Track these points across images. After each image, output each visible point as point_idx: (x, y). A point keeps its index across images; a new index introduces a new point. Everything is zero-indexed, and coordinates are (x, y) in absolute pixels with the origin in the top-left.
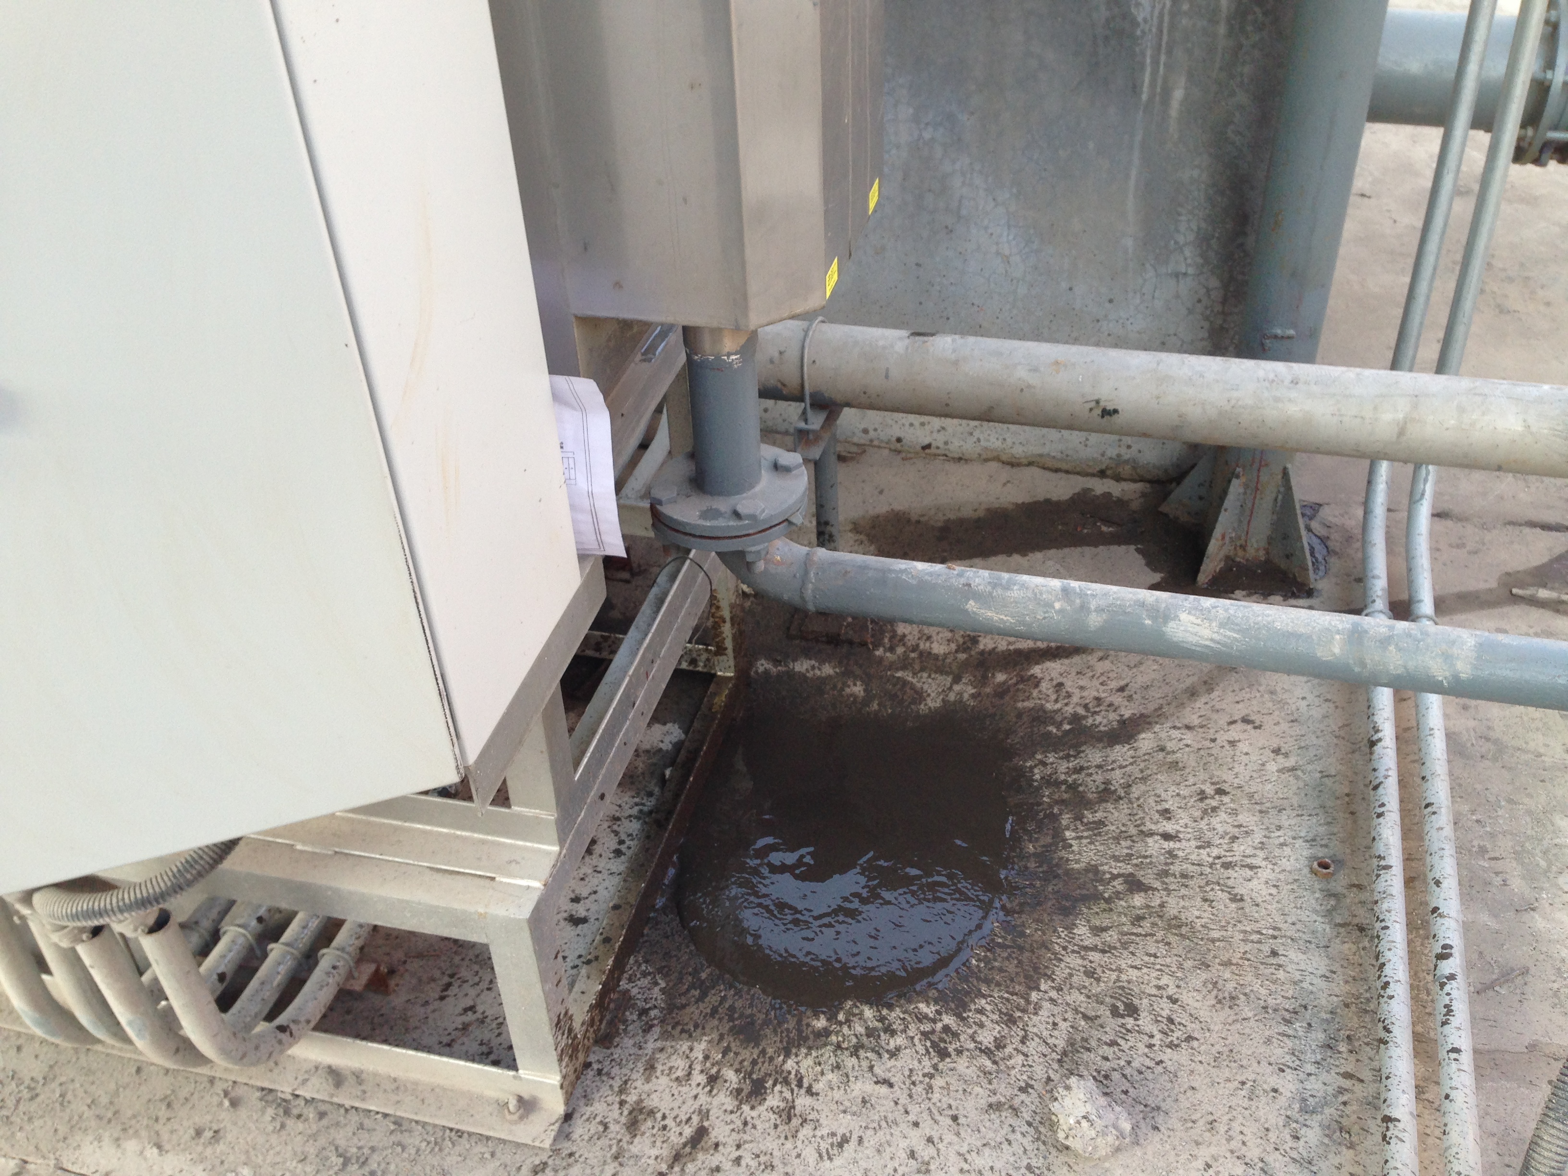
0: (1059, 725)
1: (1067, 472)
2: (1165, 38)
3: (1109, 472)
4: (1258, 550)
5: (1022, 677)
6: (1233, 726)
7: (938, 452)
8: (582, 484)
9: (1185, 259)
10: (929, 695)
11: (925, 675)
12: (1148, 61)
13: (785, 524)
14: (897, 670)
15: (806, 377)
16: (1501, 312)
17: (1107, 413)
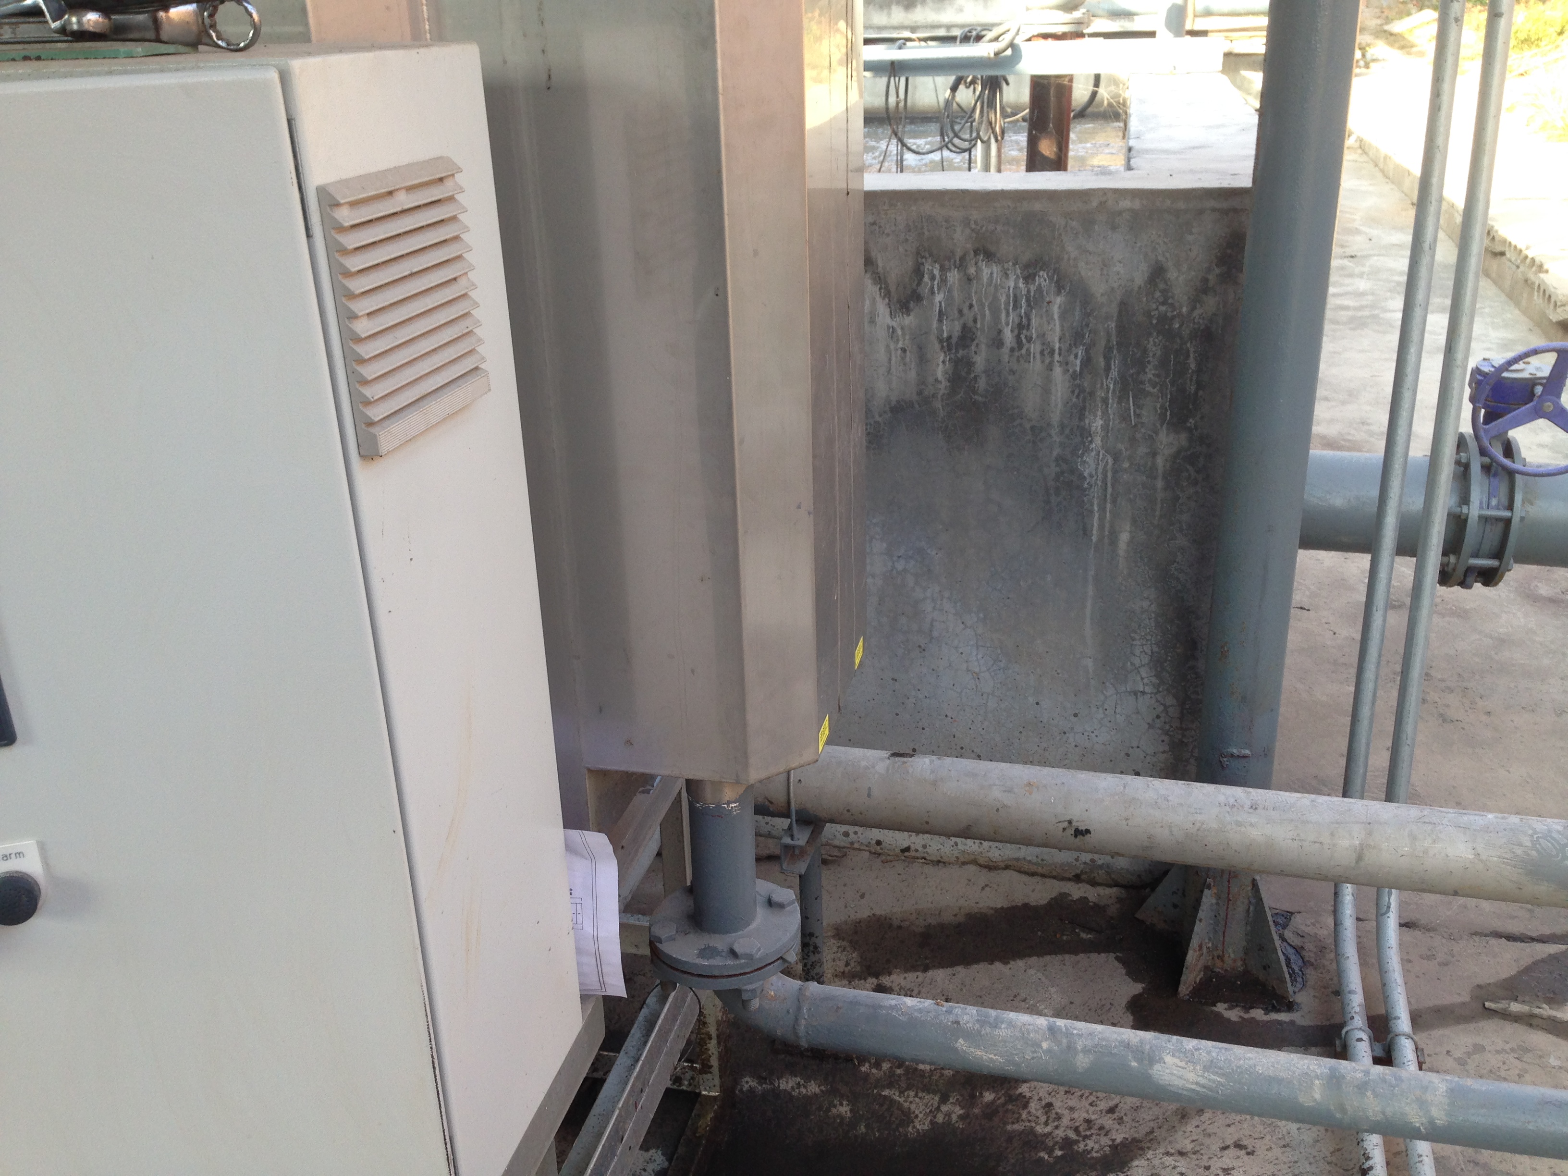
0: (1050, 1152)
1: (1043, 876)
2: (1110, 490)
3: (1083, 877)
4: (1235, 961)
5: (1010, 1097)
6: (1226, 1152)
7: (917, 855)
8: (588, 928)
9: (1142, 679)
10: (917, 1116)
11: (912, 1094)
12: (1096, 508)
13: (779, 962)
14: (884, 1087)
15: (792, 795)
16: (1444, 721)
17: (1078, 833)
